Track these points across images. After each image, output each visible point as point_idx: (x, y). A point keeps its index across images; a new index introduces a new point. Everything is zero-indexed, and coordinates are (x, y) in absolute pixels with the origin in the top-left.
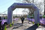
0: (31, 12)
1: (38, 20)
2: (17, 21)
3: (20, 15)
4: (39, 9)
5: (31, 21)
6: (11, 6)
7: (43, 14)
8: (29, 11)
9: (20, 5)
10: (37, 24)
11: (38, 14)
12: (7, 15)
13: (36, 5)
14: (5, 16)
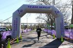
0: (50, 20)
1: (62, 32)
2: (28, 33)
3: (33, 25)
4: (63, 14)
5: (51, 34)
6: (18, 10)
7: (70, 22)
8: (46, 18)
9: (32, 8)
10: (61, 39)
11: (61, 22)
12: (11, 25)
13: (58, 8)
14: (8, 25)
